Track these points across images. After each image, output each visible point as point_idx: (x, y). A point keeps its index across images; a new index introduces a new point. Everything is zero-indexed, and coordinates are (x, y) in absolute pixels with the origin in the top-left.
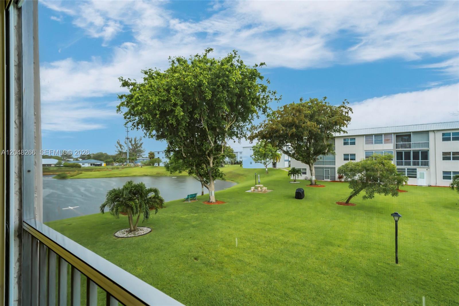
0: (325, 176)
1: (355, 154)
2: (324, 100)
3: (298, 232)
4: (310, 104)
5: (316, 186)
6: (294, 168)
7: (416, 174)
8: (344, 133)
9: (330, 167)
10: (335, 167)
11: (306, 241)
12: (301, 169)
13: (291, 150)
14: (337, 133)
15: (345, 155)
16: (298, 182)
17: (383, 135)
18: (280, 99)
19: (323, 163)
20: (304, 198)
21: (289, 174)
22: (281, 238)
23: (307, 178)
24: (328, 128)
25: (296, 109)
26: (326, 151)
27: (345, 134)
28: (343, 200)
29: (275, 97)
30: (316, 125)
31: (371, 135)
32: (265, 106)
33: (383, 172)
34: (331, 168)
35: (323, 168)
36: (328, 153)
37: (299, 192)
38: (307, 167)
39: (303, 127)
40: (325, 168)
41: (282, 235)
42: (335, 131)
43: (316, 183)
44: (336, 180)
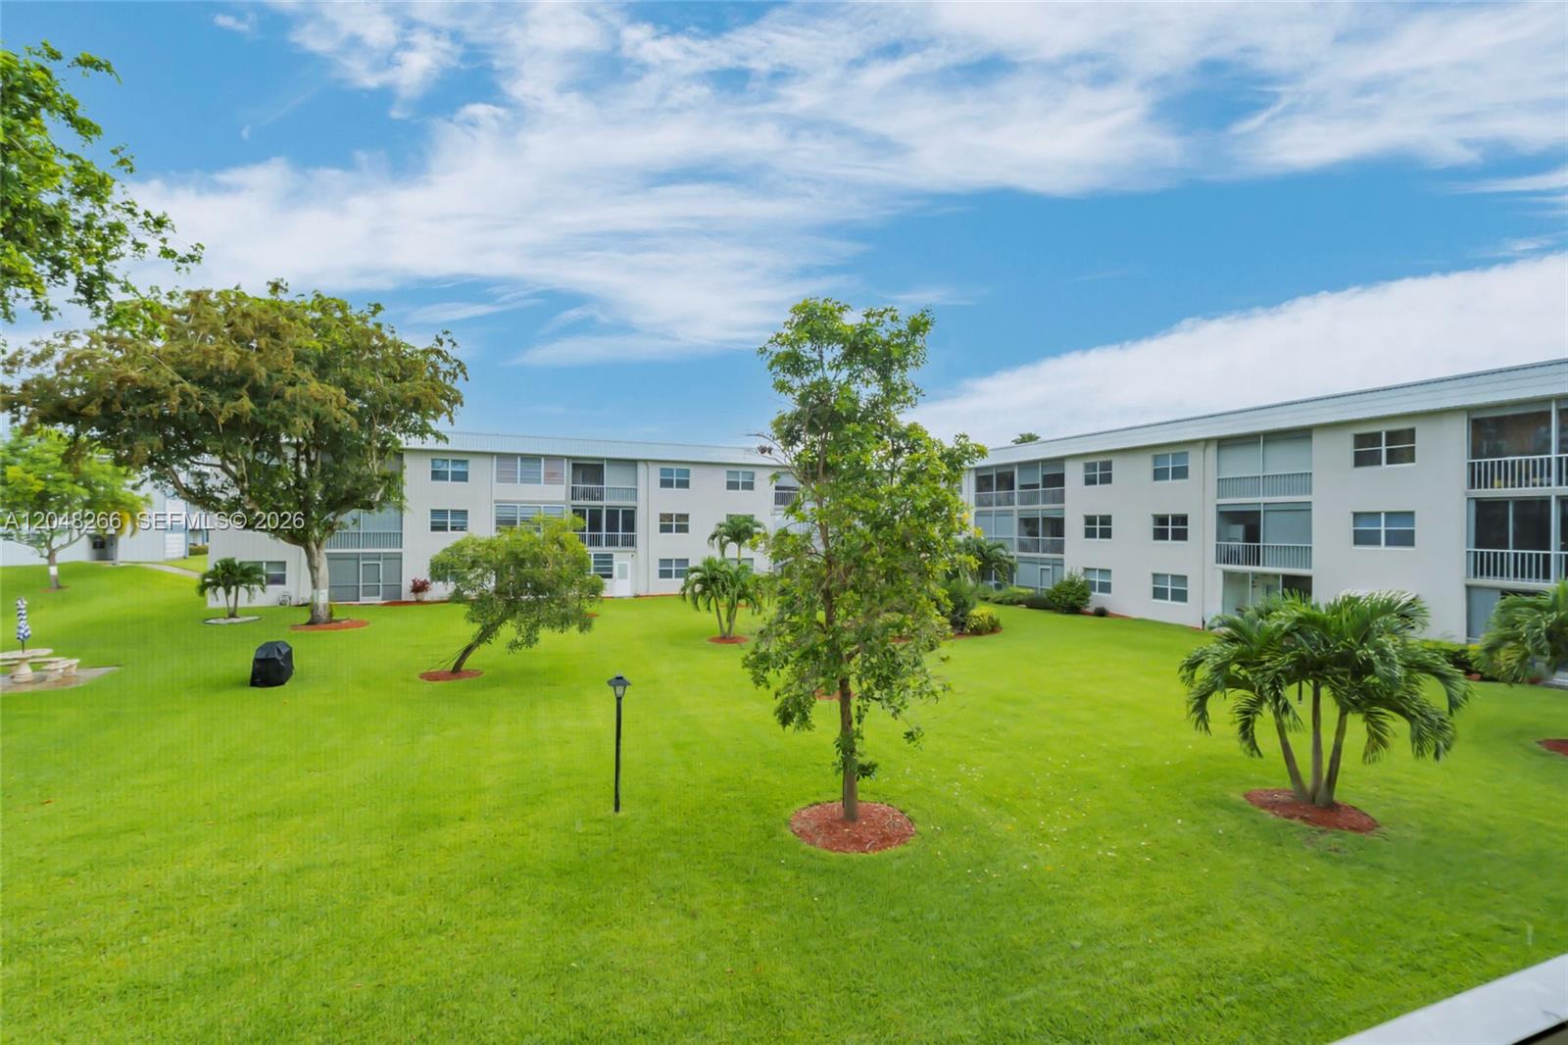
0: (363, 586)
1: (466, 512)
2: (374, 313)
3: (297, 820)
4: (318, 315)
5: (334, 624)
6: (233, 560)
7: (611, 569)
8: (437, 441)
9: (384, 553)
10: (401, 554)
11: (341, 843)
12: (262, 562)
13: (223, 487)
14: (413, 438)
15: (435, 513)
16: (248, 619)
17: (543, 460)
18: (192, 258)
19: (357, 539)
20: (293, 676)
21: (203, 588)
22: (223, 869)
23: (287, 598)
24: (386, 417)
25: (260, 320)
26: (378, 499)
27: (441, 446)
28: (443, 664)
29: (162, 244)
30: (344, 398)
31: (513, 456)
32: (95, 267)
33: (562, 568)
34: (388, 557)
35: (357, 557)
36: (384, 504)
37: (270, 656)
38: (292, 555)
39: (287, 395)
40: (363, 559)
41: (224, 855)
42: (405, 429)
43: (331, 614)
44: (403, 599)
